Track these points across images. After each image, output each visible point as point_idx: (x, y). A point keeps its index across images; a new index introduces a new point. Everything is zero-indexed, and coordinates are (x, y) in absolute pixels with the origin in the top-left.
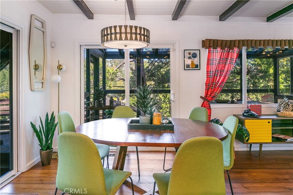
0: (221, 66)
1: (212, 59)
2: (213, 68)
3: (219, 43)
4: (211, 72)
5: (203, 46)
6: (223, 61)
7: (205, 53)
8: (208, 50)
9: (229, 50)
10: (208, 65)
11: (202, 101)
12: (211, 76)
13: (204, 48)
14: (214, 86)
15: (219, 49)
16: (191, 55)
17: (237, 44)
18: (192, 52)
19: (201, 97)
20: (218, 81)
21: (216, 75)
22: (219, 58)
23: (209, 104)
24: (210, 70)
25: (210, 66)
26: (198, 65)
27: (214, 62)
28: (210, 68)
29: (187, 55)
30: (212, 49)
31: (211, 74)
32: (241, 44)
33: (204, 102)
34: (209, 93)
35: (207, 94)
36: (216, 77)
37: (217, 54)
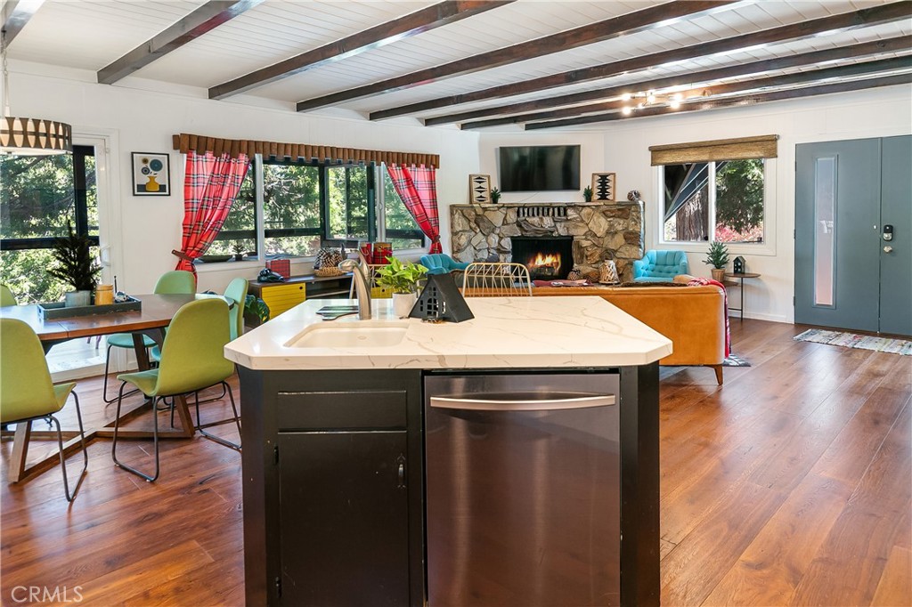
0: (214, 188)
1: (195, 173)
2: (198, 192)
3: (210, 144)
4: (195, 201)
5: (175, 148)
6: (219, 178)
7: (179, 161)
8: (185, 155)
9: (230, 159)
10: (187, 187)
11: (176, 259)
12: (195, 210)
13: (179, 151)
14: (201, 228)
15: (209, 155)
16: (148, 165)
17: (245, 147)
18: (151, 158)
19: (175, 252)
20: (210, 219)
21: (205, 207)
22: (209, 173)
23: (192, 265)
24: (191, 197)
25: (191, 188)
26: (165, 186)
27: (201, 180)
28: (191, 192)
29: (139, 165)
30: (195, 155)
31: (195, 205)
32: (253, 148)
33: (180, 262)
34: (192, 243)
35: (186, 245)
36: (204, 210)
37: (205, 165)
